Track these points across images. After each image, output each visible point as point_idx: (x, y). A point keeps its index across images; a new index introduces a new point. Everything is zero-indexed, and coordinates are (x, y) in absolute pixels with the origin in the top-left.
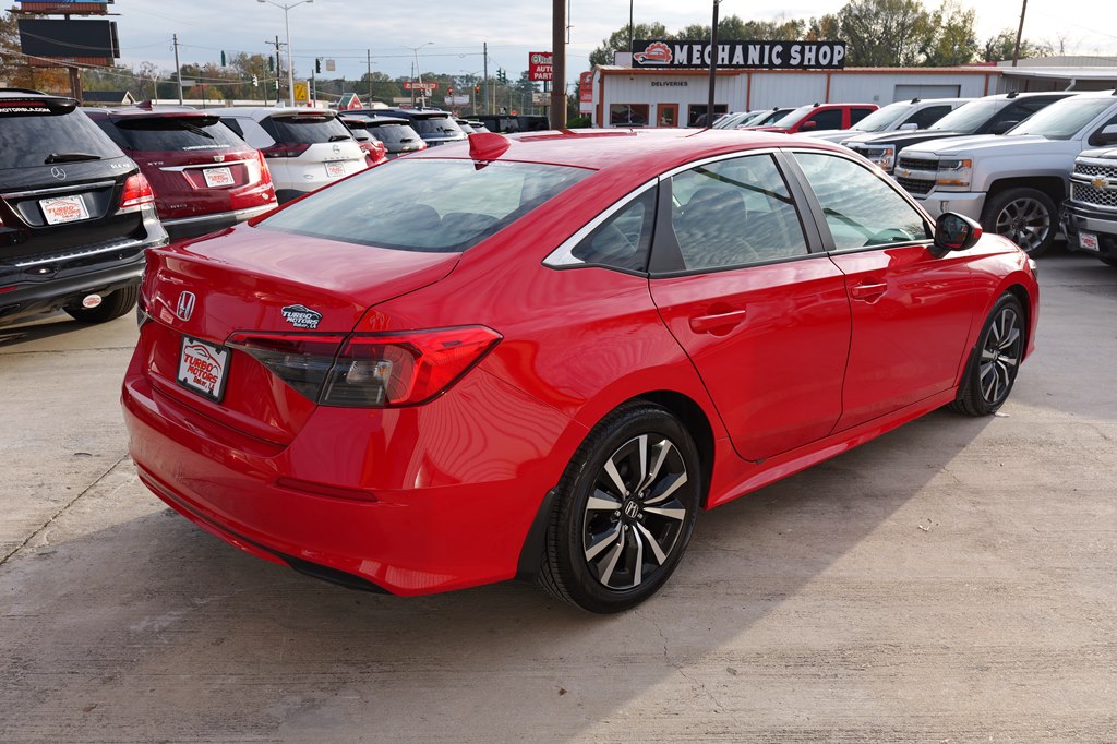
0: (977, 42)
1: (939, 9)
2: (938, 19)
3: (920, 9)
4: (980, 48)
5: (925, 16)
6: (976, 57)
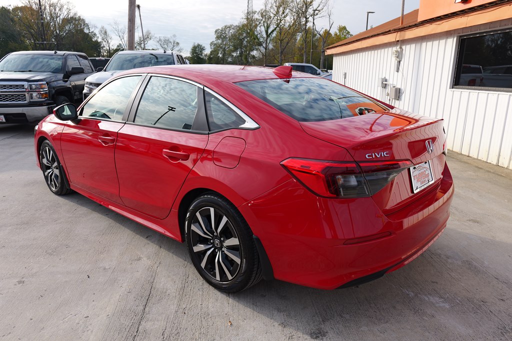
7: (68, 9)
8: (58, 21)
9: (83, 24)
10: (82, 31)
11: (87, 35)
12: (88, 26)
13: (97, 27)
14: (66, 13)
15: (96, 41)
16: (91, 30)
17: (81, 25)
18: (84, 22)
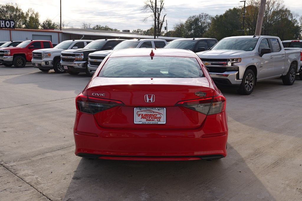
0: (40, 22)
1: (27, 11)
2: (27, 15)
3: (21, 11)
4: (41, 24)
5: (22, 13)
6: (40, 27)
7: (278, 4)
8: (269, 14)
9: (288, 14)
10: (286, 19)
11: (290, 21)
12: (292, 15)
13: (298, 16)
14: (276, 7)
15: (297, 27)
16: (294, 18)
17: (287, 15)
18: (289, 12)
